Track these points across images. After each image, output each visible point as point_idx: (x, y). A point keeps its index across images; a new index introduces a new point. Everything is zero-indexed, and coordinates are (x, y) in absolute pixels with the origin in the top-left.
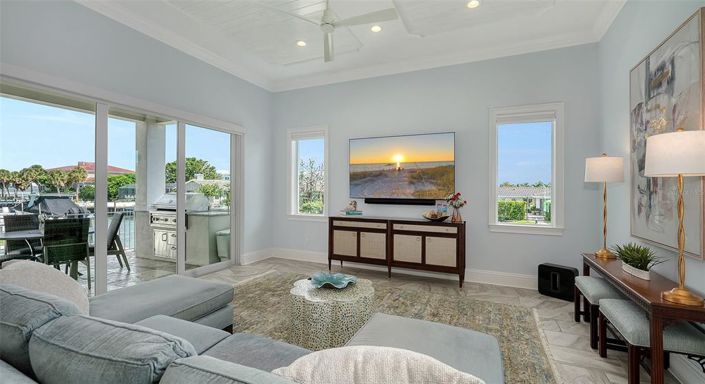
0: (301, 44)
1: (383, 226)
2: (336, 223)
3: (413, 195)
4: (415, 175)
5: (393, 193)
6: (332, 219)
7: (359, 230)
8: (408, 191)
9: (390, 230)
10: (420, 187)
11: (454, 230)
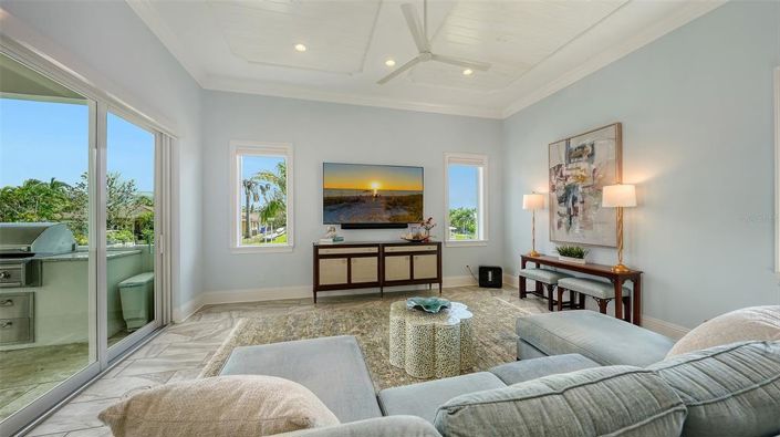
0: (300, 47)
1: (375, 250)
2: (321, 252)
3: (389, 219)
4: (391, 202)
5: (370, 218)
6: (317, 248)
7: (349, 256)
8: (384, 216)
9: (381, 253)
10: (395, 213)
11: (435, 248)
